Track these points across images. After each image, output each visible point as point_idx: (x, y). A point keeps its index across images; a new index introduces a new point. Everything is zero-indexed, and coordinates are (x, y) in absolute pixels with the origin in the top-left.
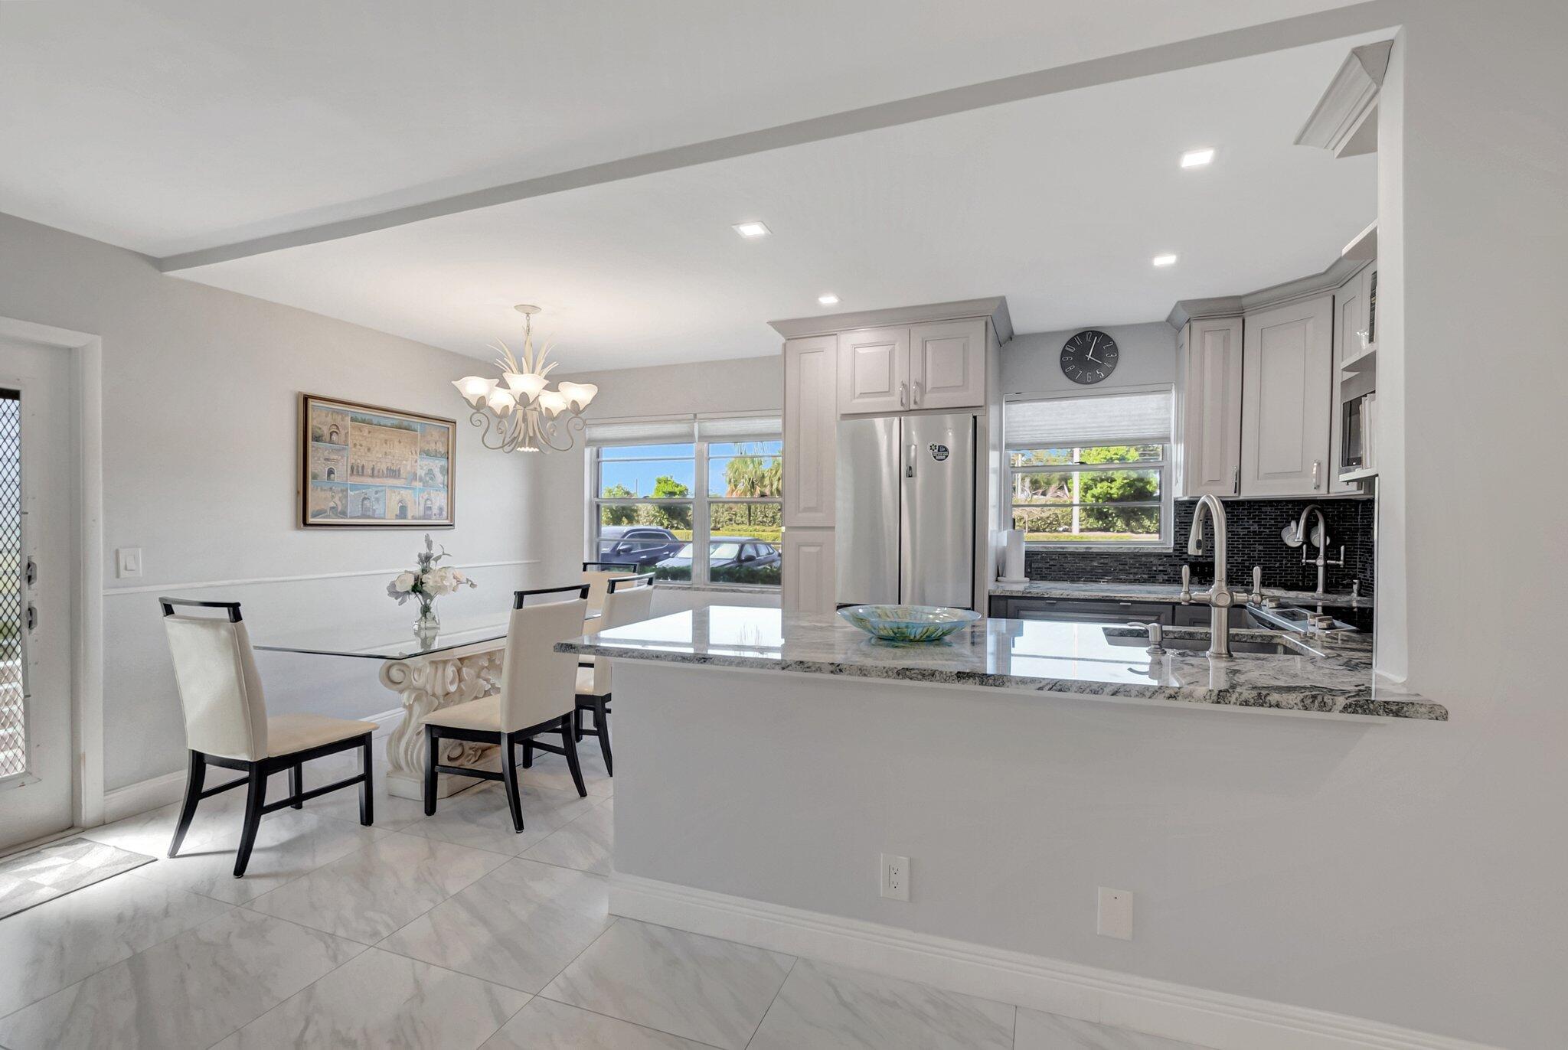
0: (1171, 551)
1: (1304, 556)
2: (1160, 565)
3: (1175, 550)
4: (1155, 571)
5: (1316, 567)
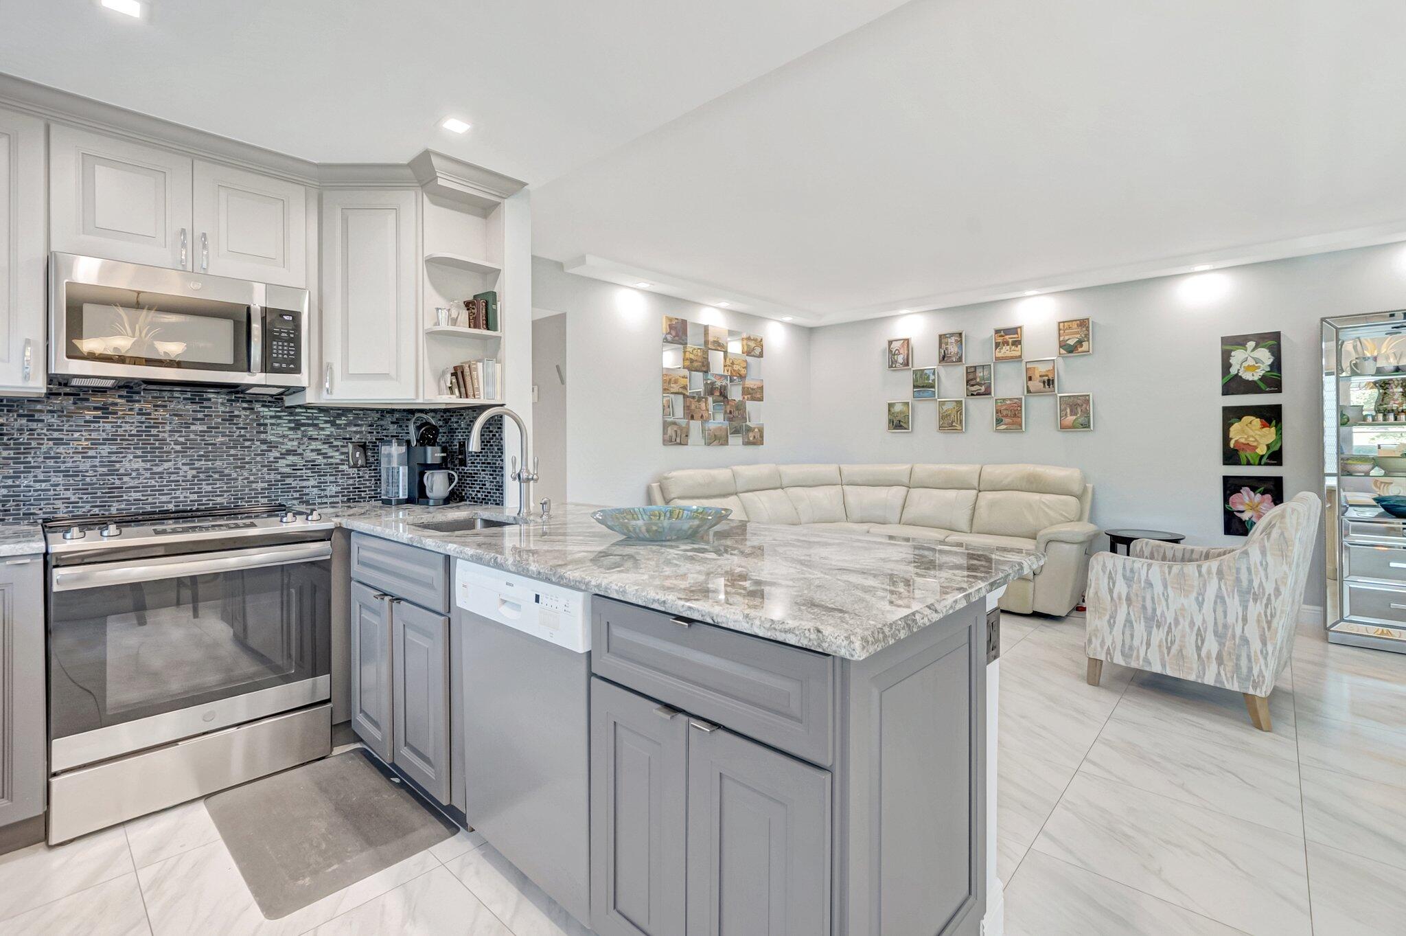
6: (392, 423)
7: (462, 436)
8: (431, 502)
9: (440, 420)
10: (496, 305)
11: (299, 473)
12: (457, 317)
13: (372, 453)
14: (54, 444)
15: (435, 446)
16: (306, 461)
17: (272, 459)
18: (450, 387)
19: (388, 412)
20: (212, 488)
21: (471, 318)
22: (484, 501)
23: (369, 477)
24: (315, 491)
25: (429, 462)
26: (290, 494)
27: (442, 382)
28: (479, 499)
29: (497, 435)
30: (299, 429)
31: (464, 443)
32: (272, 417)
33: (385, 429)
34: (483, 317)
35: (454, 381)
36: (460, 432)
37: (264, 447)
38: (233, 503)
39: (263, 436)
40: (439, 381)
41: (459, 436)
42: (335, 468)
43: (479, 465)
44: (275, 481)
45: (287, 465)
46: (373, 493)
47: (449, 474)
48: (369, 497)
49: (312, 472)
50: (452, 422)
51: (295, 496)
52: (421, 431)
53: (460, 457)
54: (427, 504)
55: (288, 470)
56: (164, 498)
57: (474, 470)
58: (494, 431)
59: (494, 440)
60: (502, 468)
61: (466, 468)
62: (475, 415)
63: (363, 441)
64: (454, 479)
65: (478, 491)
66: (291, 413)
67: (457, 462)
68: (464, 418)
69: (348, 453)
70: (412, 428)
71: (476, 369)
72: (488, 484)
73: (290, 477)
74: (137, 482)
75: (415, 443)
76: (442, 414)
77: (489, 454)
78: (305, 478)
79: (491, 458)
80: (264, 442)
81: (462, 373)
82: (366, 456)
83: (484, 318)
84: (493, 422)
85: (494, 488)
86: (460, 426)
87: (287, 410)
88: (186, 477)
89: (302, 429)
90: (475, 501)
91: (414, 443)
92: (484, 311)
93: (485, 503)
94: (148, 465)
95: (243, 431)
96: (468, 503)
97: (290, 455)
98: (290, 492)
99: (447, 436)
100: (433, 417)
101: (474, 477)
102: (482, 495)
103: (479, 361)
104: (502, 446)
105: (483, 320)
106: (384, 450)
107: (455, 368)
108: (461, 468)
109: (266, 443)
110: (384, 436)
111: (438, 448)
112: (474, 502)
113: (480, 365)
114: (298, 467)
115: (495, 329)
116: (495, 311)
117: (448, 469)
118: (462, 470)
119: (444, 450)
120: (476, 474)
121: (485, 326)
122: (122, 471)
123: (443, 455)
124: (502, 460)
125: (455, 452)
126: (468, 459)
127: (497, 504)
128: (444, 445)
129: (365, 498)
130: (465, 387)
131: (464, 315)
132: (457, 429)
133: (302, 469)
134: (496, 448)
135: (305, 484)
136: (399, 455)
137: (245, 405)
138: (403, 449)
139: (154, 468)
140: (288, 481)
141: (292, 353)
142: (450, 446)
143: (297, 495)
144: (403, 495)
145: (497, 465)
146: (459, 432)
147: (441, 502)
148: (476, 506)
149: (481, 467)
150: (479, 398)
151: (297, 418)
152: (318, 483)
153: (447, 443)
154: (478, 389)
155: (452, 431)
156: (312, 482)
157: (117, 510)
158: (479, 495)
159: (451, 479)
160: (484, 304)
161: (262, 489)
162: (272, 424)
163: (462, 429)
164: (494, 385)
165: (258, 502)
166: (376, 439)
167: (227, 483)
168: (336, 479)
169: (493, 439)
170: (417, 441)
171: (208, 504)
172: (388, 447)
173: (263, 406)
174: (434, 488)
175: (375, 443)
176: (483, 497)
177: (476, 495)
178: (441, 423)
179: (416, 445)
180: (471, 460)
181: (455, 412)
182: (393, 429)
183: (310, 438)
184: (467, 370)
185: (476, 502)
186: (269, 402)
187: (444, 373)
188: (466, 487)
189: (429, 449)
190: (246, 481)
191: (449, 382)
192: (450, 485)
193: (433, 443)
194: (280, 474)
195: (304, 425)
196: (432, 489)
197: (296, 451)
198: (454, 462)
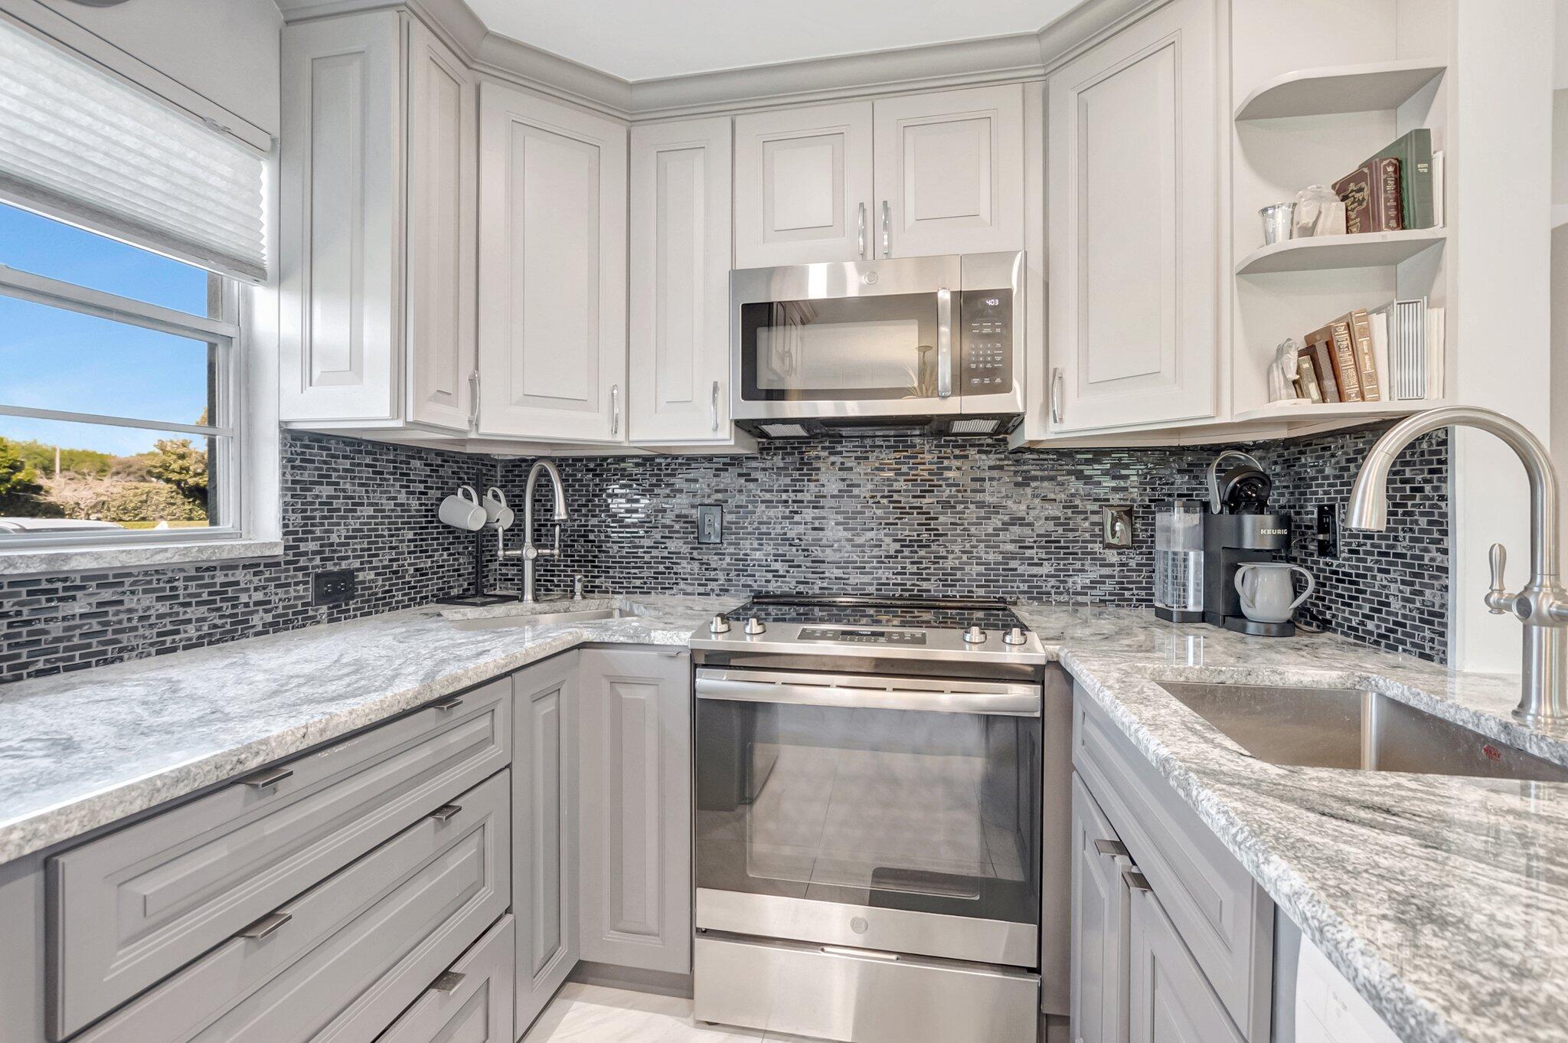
0: (279, 551)
1: (501, 545)
2: (256, 589)
3: (287, 548)
4: (247, 605)
5: (519, 562)
6: (1180, 471)
7: (1326, 493)
8: (1251, 627)
9: (1275, 463)
10: (1429, 161)
11: (1028, 553)
12: (1315, 223)
13: (1143, 524)
14: (767, 507)
15: (1262, 513)
16: (1038, 536)
17: (990, 531)
18: (1295, 382)
19: (1172, 453)
20: (918, 568)
21: (1353, 215)
22: (1388, 640)
23: (1138, 565)
24: (1053, 582)
25: (1248, 544)
26: (1015, 585)
27: (1277, 374)
28: (1371, 633)
29: (1428, 488)
30: (1028, 485)
31: (1332, 507)
32: (991, 468)
33: (1167, 484)
34: (1387, 200)
35: (1307, 365)
36: (1321, 486)
37: (982, 513)
38: (940, 591)
39: (979, 497)
40: (1269, 372)
41: (1320, 494)
42: (1081, 548)
43: (1369, 558)
44: (995, 564)
45: (1012, 541)
46: (1144, 593)
47: (1293, 573)
48: (1137, 600)
49: (1047, 553)
50: (1305, 465)
51: (1022, 589)
52: (1231, 484)
53: (1321, 537)
54: (1243, 630)
55: (1010, 547)
56: (866, 579)
57: (1358, 567)
58: (1419, 478)
59: (1417, 501)
60: (1445, 570)
61: (1335, 563)
62: (1361, 446)
63: (1128, 503)
64: (1307, 582)
65: (1365, 616)
66: (1017, 461)
67: (1313, 547)
68: (1333, 456)
69: (1102, 524)
70: (1212, 479)
71: (1367, 332)
72: (1396, 605)
73: (1015, 558)
74: (838, 555)
75: (1219, 507)
76: (1280, 450)
77: (1401, 534)
78: (1036, 561)
79: (1407, 543)
80: (981, 505)
81: (1329, 345)
82: (1134, 530)
83: (1392, 203)
84: (1416, 458)
85: (1416, 614)
86: (1322, 471)
87: (1011, 456)
88: (888, 551)
89: (1033, 484)
90: (1359, 636)
91: (1216, 508)
92: (1391, 186)
93: (1388, 646)
94: (848, 534)
95: (954, 489)
96: (1339, 637)
97: (1015, 524)
98: (1015, 581)
99: (1292, 494)
100: (1260, 459)
101: (1357, 583)
102: (1378, 627)
103: (1378, 311)
104: (1444, 515)
105: (1387, 208)
106: (1161, 519)
107: (1310, 339)
108: (1322, 560)
109: (983, 507)
110: (1165, 495)
111: (1268, 519)
112: (1356, 637)
113: (1378, 321)
114: (1027, 544)
115: (1427, 222)
116: (1427, 179)
117: (1294, 560)
118: (1327, 564)
119: (1284, 521)
120: (1365, 576)
121: (1393, 223)
122: (824, 542)
123: (1279, 532)
124: (1445, 552)
125: (1311, 527)
126: (1340, 543)
127: (1423, 656)
128: (1283, 511)
129: (1131, 600)
130: (1336, 377)
131: (1336, 210)
132: (1315, 478)
133: (1032, 548)
134: (1423, 522)
135: (1035, 570)
136: (1186, 530)
137: (957, 452)
138: (1196, 518)
139: (855, 538)
140: (1013, 564)
141: (998, 358)
142: (1298, 513)
143: (1024, 587)
144: (1196, 603)
145: (1426, 561)
146: (1318, 486)
147: (1274, 629)
148: (1360, 650)
149: (1377, 562)
150: (1378, 399)
151: (1025, 468)
152: (1056, 570)
153: (1290, 507)
154: (1374, 377)
155: (1301, 484)
156: (1046, 569)
157: (821, 588)
158: (1370, 625)
159: (1298, 585)
160: (1390, 169)
161: (977, 575)
162: (991, 479)
163: (1326, 478)
164: (1421, 361)
165: (972, 592)
166: (1151, 501)
167: (935, 563)
168: (1083, 565)
169: (1413, 498)
170: (1223, 503)
171: (913, 590)
172: (1165, 515)
173: (979, 452)
174: (1258, 598)
175: (1149, 507)
176: (1383, 631)
177: (1362, 623)
178: (1278, 469)
179: (1221, 512)
180: (1349, 544)
181: (1310, 445)
182: (1181, 482)
183: (1045, 499)
184: (1342, 337)
185: (1363, 639)
186: (988, 445)
187: (1281, 351)
188: (1336, 602)
189: (1249, 520)
190: (957, 561)
191: (1294, 369)
192: (1296, 597)
193: (1260, 507)
194: (1001, 553)
195: (1035, 478)
196: (1253, 602)
197: (1024, 519)
198: (1305, 547)
